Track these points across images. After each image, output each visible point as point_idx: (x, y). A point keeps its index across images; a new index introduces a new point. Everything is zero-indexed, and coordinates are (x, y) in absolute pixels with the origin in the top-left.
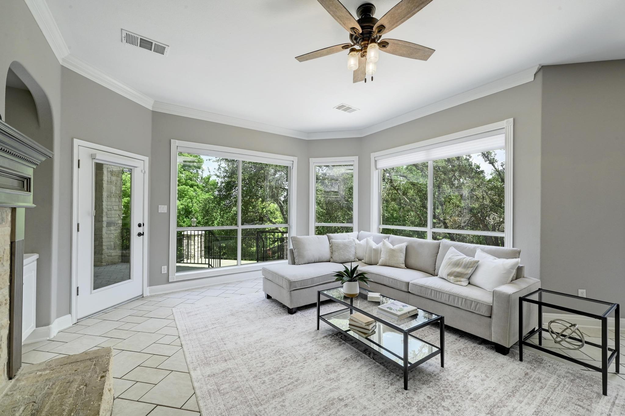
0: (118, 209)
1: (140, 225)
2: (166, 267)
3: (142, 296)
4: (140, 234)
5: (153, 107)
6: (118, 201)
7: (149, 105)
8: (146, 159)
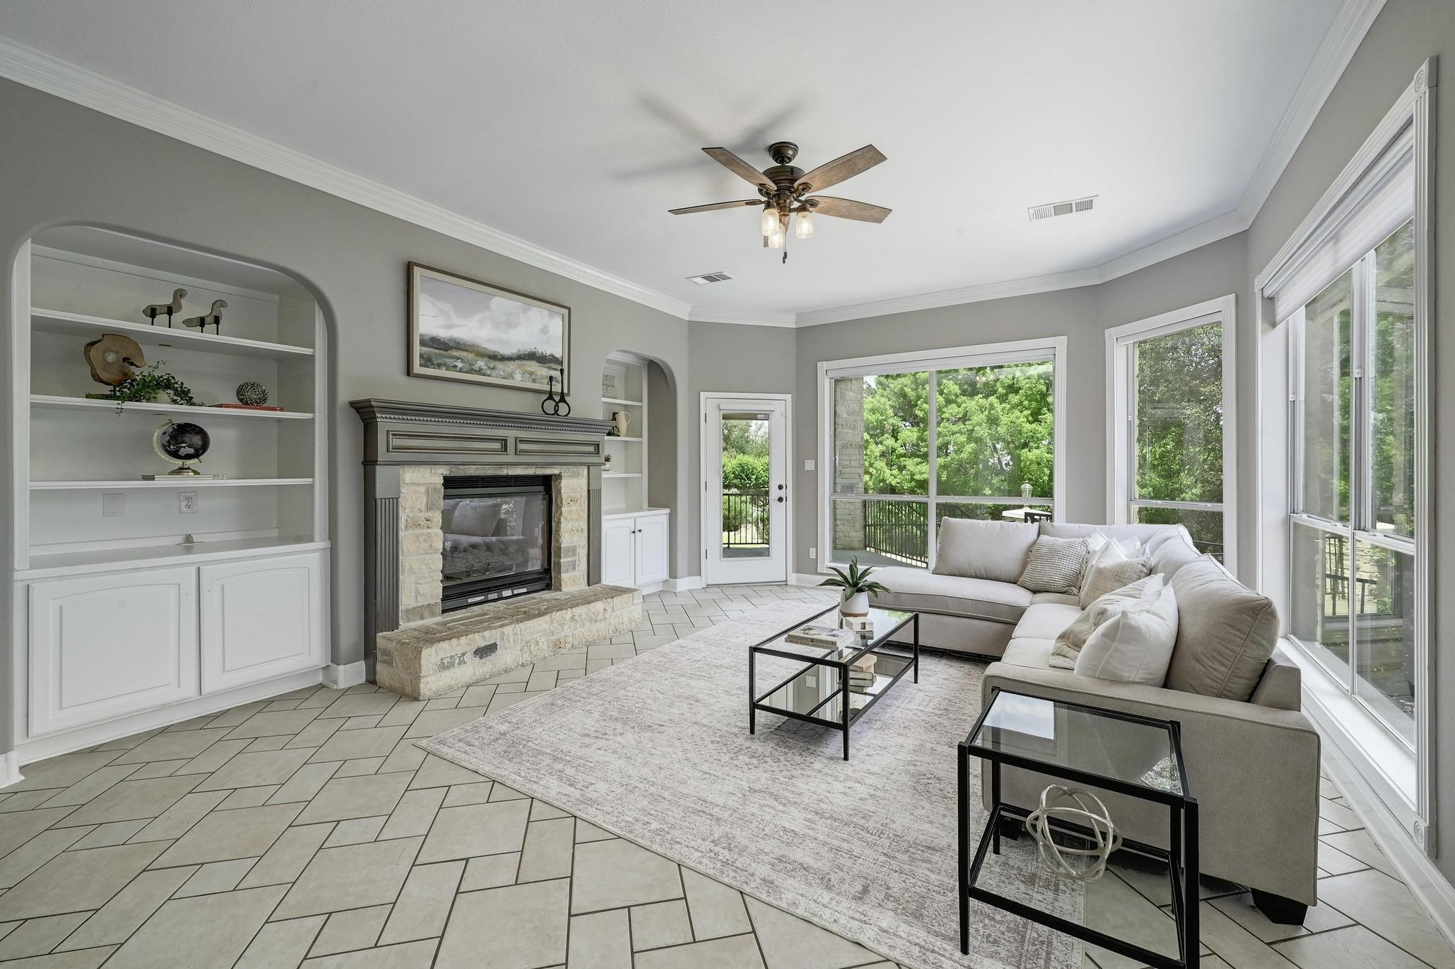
0: (858, 465)
1: (780, 487)
2: (815, 549)
3: (785, 583)
4: (780, 499)
5: (797, 323)
6: (858, 453)
7: (790, 323)
8: (788, 397)
